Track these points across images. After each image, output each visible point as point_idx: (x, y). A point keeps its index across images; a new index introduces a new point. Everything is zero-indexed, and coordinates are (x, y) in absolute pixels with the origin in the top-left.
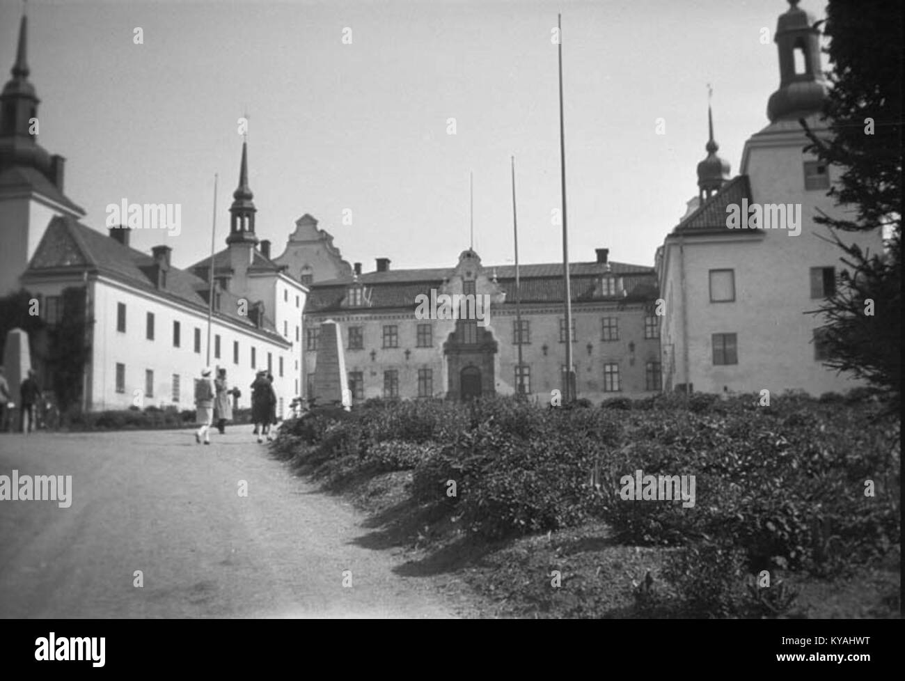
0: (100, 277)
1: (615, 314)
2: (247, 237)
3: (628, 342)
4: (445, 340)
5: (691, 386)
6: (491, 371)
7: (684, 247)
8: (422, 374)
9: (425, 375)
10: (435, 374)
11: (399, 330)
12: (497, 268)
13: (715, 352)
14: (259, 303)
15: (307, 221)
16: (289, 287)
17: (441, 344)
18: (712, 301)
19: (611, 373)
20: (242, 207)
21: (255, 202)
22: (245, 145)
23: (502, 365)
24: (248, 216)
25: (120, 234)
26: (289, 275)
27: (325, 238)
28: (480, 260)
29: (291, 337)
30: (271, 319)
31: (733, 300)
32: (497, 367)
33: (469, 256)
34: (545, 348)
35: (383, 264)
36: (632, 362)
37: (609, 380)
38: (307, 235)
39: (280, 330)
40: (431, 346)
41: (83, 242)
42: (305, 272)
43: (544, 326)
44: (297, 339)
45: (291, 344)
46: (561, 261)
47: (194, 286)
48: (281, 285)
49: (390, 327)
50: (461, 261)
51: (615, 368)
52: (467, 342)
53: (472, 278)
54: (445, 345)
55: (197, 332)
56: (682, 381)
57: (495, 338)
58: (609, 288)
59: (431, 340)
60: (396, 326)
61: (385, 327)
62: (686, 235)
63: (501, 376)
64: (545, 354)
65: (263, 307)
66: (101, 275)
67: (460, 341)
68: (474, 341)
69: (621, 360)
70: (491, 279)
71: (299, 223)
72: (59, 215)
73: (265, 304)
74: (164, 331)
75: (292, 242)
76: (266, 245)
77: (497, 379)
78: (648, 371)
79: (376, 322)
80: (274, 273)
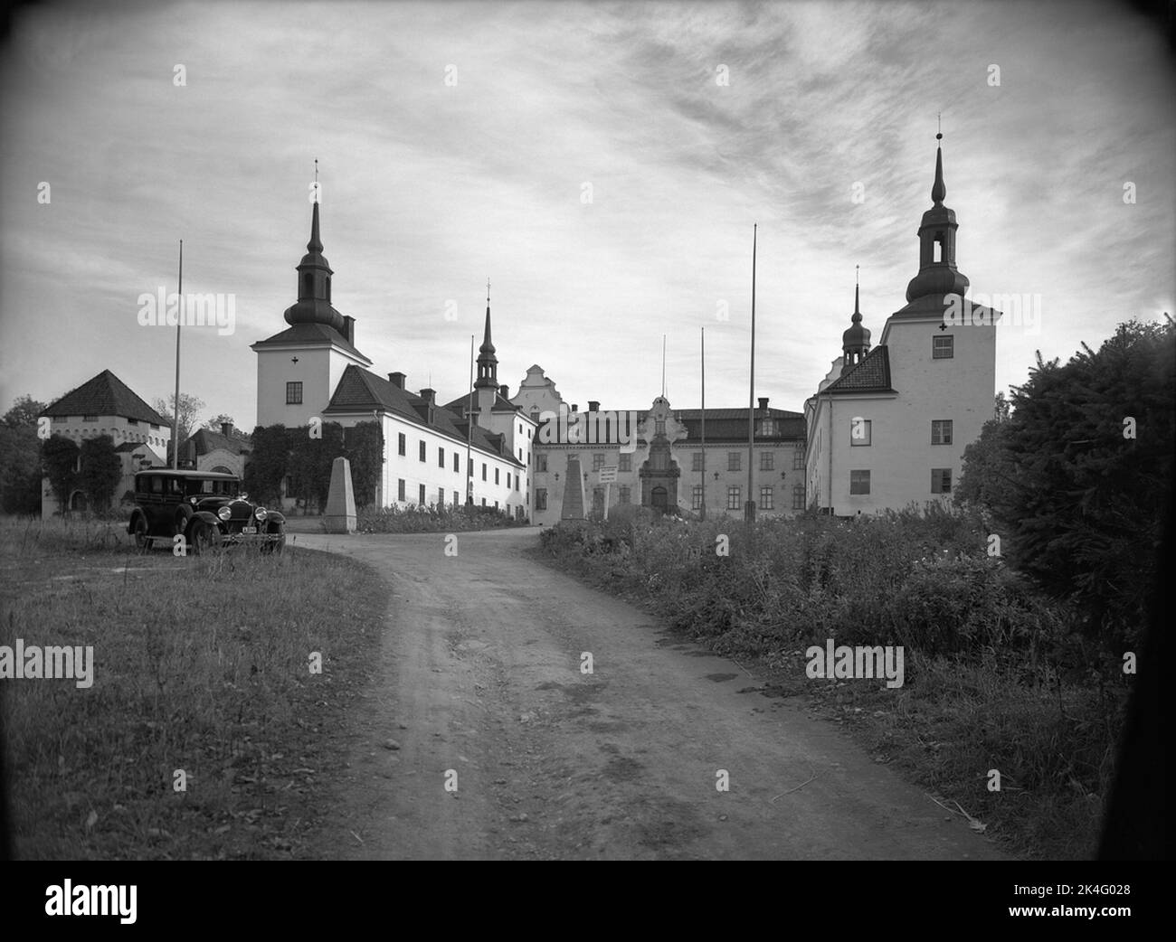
0: (386, 413)
1: (771, 450)
2: (490, 383)
3: (780, 472)
4: (641, 466)
5: (833, 509)
6: (675, 491)
7: (833, 403)
8: (622, 491)
9: (624, 492)
10: (632, 492)
11: (606, 458)
12: (682, 411)
13: (853, 484)
14: (502, 434)
15: (535, 370)
16: (523, 423)
17: (637, 469)
18: (852, 445)
19: (767, 495)
20: (487, 358)
21: (497, 355)
22: (488, 309)
23: (684, 486)
24: (491, 366)
25: (397, 378)
26: (522, 413)
27: (549, 384)
28: (669, 405)
29: (524, 461)
30: (509, 448)
31: (870, 445)
32: (679, 488)
33: (661, 402)
34: (716, 475)
35: (594, 406)
36: (783, 487)
37: (764, 499)
38: (536, 381)
39: (517, 455)
40: (630, 471)
41: (372, 386)
42: (534, 411)
43: (717, 456)
44: (529, 463)
45: (525, 466)
46: (748, 406)
47: (452, 420)
48: (518, 421)
49: (600, 455)
50: (654, 406)
51: (769, 492)
52: (657, 468)
53: (663, 419)
54: (640, 470)
55: (456, 456)
56: (826, 506)
57: (679, 465)
58: (768, 429)
59: (630, 466)
60: (603, 455)
61: (595, 455)
62: (834, 393)
63: (683, 495)
64: (716, 479)
65: (504, 438)
66: (387, 411)
67: (652, 467)
68: (663, 468)
69: (774, 485)
70: (677, 421)
71: (529, 372)
72: (352, 363)
73: (506, 436)
74: (432, 455)
75: (523, 387)
76: (505, 388)
77: (679, 498)
78: (795, 494)
79: (589, 451)
80: (512, 412)
